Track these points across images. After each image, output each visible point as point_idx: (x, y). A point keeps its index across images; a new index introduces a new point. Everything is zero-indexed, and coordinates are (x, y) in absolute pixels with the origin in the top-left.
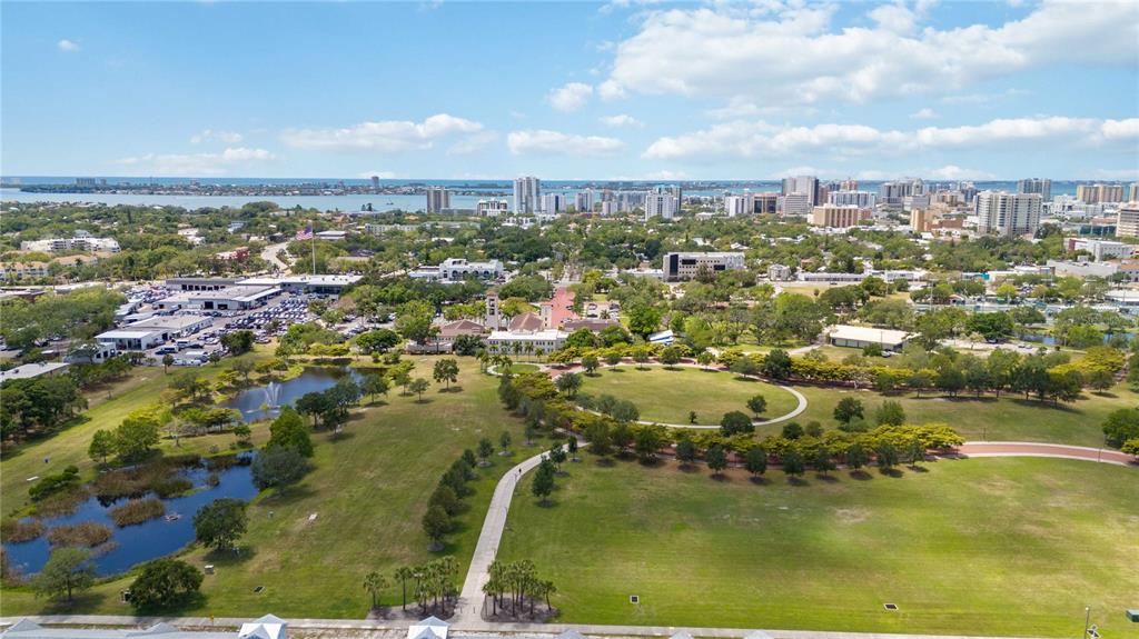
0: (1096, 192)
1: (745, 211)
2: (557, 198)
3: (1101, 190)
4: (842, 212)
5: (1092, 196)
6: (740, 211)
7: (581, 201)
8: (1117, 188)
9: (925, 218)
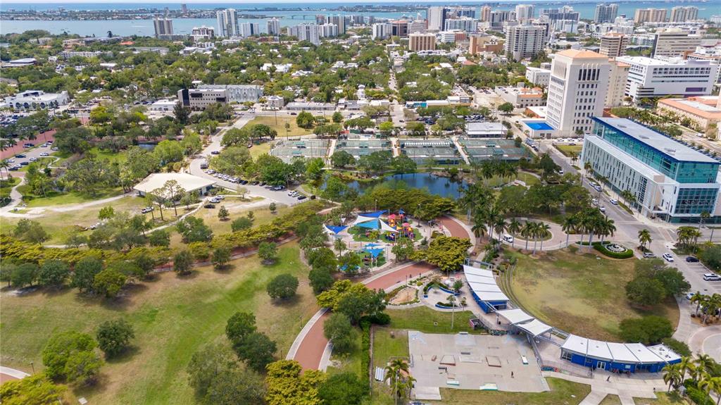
0: (648, 14)
1: (384, 35)
2: (252, 25)
3: (651, 13)
4: (423, 39)
5: (645, 17)
6: (380, 35)
7: (270, 27)
8: (662, 11)
9: (478, 43)
